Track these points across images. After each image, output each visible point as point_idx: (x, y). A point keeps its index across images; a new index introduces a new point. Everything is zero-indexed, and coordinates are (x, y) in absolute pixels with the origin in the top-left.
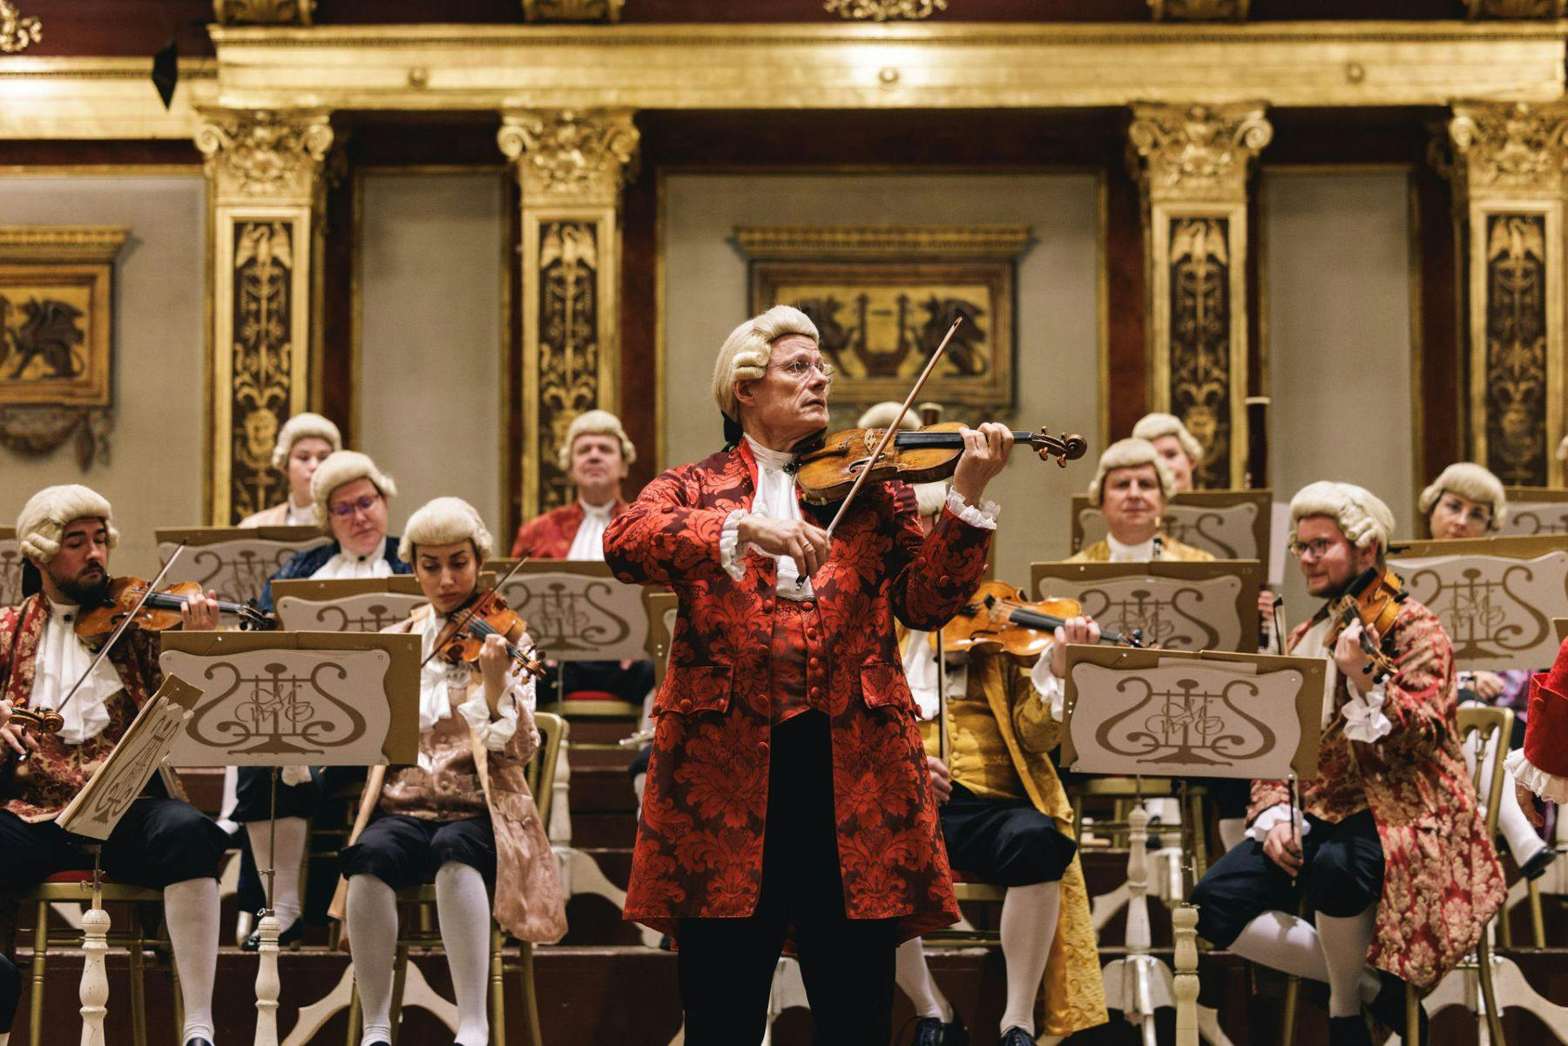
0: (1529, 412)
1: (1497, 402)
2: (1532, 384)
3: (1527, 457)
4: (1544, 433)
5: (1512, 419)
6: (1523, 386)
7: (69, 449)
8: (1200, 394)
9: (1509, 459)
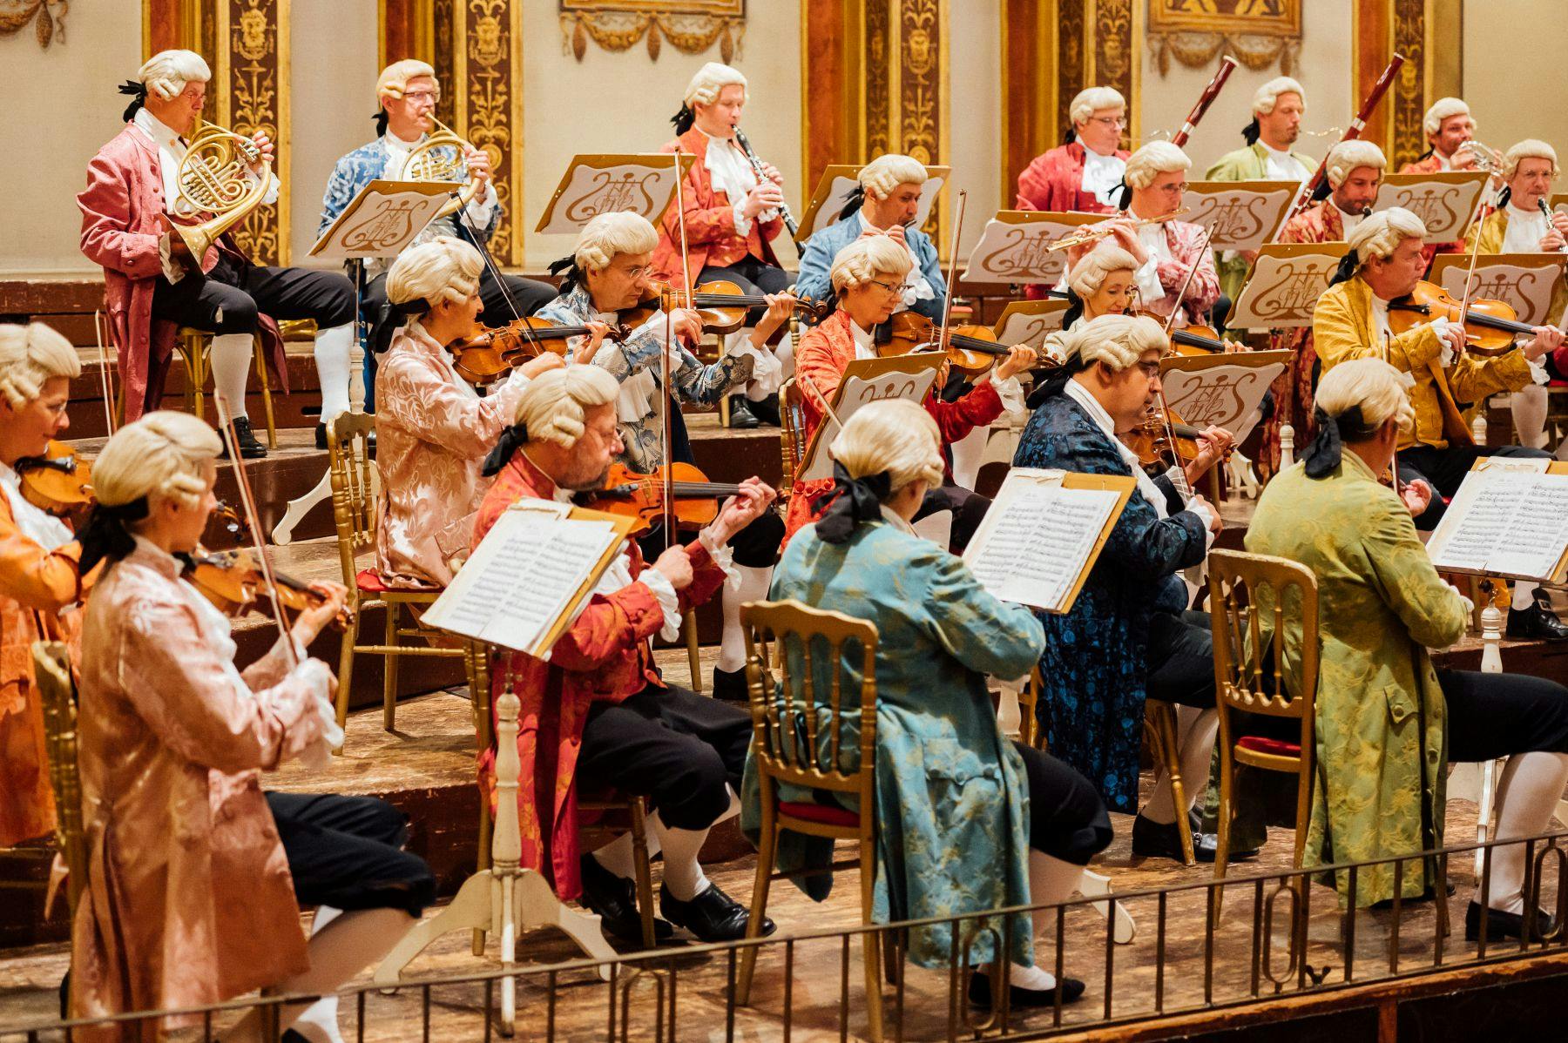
0: (1121, 41)
1: (1102, 33)
2: (1122, 21)
3: (1119, 73)
4: (1129, 56)
5: (1111, 47)
6: (1118, 23)
7: (31, 30)
8: (919, 20)
9: (1109, 75)
